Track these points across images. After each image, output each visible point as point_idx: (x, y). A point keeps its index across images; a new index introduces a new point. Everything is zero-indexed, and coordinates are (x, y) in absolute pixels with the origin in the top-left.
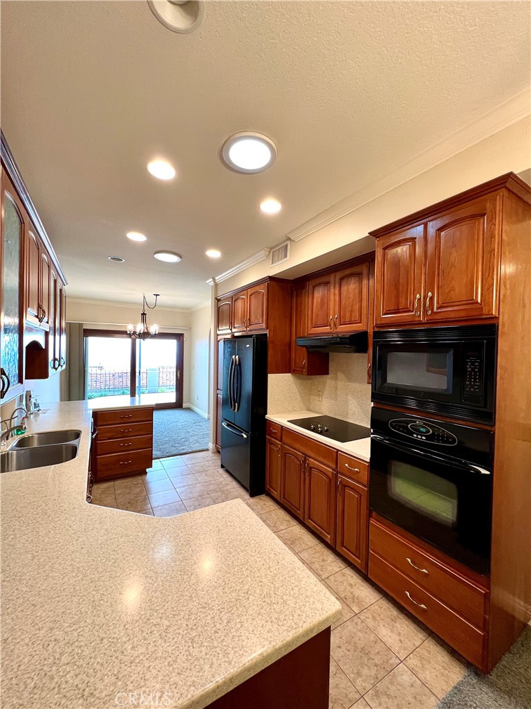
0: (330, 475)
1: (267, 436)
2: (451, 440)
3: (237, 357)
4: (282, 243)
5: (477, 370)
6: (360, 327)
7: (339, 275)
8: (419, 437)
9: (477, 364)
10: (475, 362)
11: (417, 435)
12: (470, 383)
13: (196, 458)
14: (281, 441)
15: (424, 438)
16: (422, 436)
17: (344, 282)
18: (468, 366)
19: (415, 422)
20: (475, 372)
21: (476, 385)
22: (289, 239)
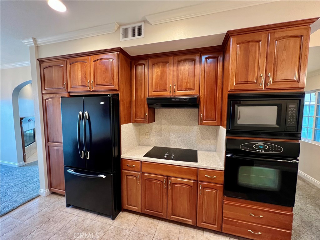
0: (192, 185)
1: (123, 171)
2: (279, 150)
3: (86, 113)
4: (138, 22)
5: (294, 114)
6: (192, 92)
7: (177, 58)
8: (260, 151)
9: (294, 111)
10: (293, 110)
11: (259, 150)
12: (290, 121)
13: (30, 210)
14: (140, 171)
15: (263, 151)
16: (262, 150)
17: (181, 64)
18: (289, 113)
19: (258, 143)
20: (293, 115)
21: (294, 122)
22: (145, 21)
